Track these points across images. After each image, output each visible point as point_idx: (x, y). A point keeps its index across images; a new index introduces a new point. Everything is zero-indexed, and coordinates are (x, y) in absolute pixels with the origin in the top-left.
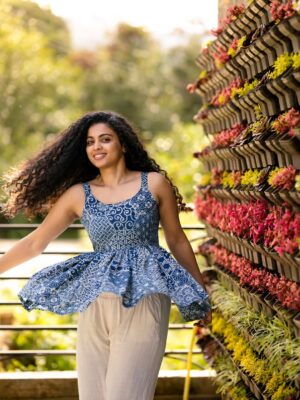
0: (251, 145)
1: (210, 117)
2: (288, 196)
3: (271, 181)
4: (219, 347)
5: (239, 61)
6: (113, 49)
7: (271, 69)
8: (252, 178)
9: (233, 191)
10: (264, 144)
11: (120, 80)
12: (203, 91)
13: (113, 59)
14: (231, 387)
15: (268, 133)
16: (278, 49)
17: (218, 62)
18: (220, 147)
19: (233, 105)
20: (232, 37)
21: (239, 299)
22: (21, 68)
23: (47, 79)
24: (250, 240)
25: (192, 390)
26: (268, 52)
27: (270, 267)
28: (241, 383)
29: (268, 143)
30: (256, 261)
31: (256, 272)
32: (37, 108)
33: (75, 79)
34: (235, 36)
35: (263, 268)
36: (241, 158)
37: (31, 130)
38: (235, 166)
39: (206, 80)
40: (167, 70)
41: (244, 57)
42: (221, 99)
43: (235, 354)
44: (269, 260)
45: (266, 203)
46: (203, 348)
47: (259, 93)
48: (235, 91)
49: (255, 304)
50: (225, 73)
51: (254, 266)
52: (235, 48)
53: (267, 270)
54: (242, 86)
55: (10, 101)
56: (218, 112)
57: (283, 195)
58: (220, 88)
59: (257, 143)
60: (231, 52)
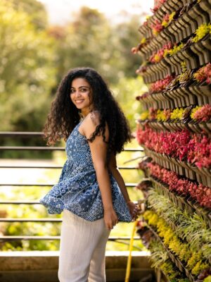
0: (178, 90)
1: (149, 71)
2: (206, 127)
3: (193, 116)
4: (153, 235)
5: (170, 30)
6: (77, 24)
7: (194, 35)
8: (179, 114)
9: (165, 124)
10: (188, 89)
11: (82, 47)
12: (143, 53)
13: (77, 32)
14: (162, 263)
15: (190, 82)
16: (199, 20)
17: (154, 31)
18: (155, 92)
19: (165, 62)
20: (165, 13)
21: (168, 200)
22: (13, 37)
23: (31, 46)
24: (176, 158)
25: (133, 265)
26: (192, 23)
27: (191, 178)
28: (169, 260)
29: (191, 89)
30: (181, 173)
31: (181, 181)
32: (24, 66)
33: (50, 46)
34: (167, 12)
35: (186, 178)
36: (171, 99)
37: (19, 82)
38: (166, 105)
39: (146, 44)
40: (115, 41)
41: (174, 27)
42: (157, 58)
43: (165, 240)
44: (191, 172)
45: (189, 131)
46: (141, 235)
47: (184, 53)
48: (167, 51)
49: (180, 204)
50: (160, 39)
51: (179, 177)
52: (168, 21)
53: (189, 180)
54: (172, 48)
55: (4, 61)
56: (154, 68)
57: (201, 126)
58: (156, 50)
59: (183, 88)
60: (164, 23)
